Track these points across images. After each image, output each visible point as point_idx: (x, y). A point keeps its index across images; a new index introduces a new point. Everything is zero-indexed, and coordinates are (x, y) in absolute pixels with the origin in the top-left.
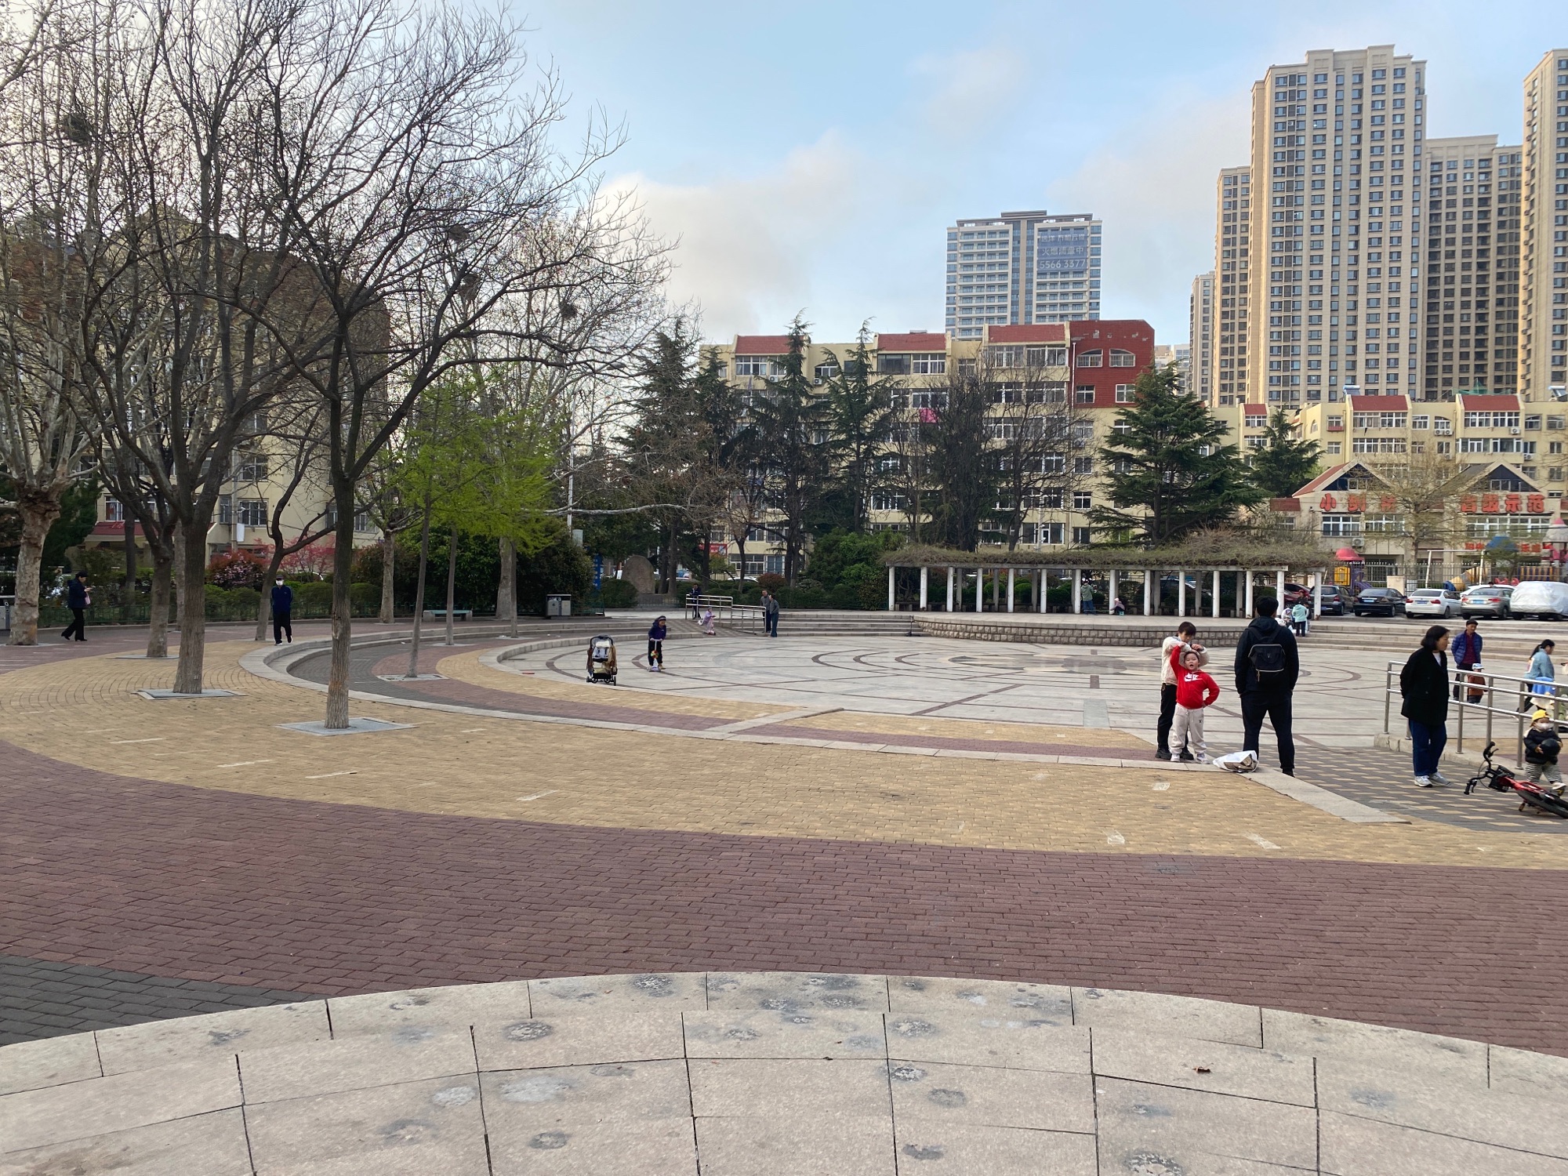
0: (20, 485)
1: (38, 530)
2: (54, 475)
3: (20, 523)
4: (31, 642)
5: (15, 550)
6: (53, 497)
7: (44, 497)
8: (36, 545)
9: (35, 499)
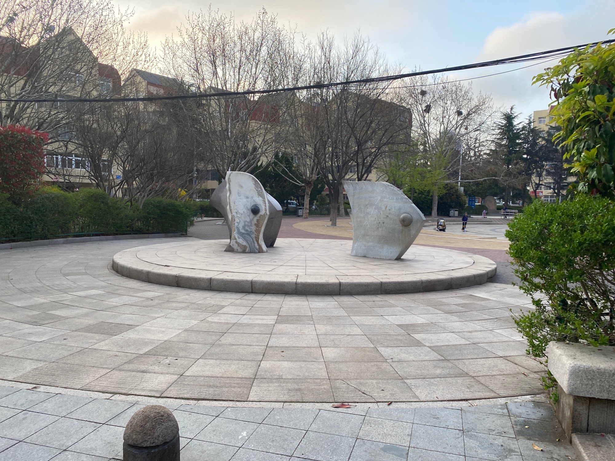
0: (305, 180)
1: (309, 191)
2: (312, 177)
3: (305, 189)
4: (307, 218)
5: (304, 196)
6: (312, 183)
7: (310, 183)
8: (308, 195)
9: (308, 183)
